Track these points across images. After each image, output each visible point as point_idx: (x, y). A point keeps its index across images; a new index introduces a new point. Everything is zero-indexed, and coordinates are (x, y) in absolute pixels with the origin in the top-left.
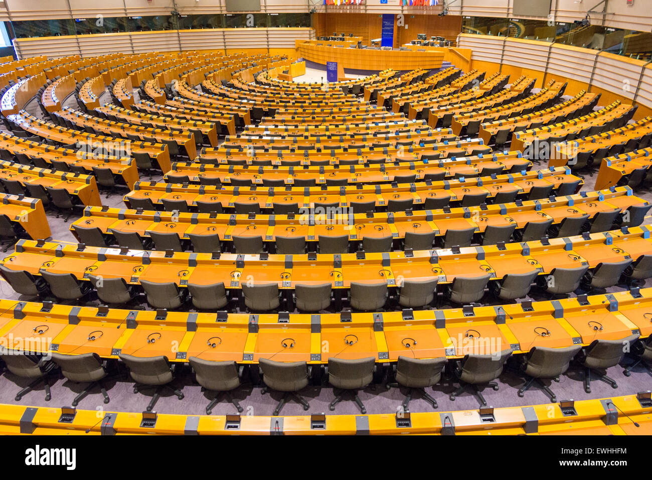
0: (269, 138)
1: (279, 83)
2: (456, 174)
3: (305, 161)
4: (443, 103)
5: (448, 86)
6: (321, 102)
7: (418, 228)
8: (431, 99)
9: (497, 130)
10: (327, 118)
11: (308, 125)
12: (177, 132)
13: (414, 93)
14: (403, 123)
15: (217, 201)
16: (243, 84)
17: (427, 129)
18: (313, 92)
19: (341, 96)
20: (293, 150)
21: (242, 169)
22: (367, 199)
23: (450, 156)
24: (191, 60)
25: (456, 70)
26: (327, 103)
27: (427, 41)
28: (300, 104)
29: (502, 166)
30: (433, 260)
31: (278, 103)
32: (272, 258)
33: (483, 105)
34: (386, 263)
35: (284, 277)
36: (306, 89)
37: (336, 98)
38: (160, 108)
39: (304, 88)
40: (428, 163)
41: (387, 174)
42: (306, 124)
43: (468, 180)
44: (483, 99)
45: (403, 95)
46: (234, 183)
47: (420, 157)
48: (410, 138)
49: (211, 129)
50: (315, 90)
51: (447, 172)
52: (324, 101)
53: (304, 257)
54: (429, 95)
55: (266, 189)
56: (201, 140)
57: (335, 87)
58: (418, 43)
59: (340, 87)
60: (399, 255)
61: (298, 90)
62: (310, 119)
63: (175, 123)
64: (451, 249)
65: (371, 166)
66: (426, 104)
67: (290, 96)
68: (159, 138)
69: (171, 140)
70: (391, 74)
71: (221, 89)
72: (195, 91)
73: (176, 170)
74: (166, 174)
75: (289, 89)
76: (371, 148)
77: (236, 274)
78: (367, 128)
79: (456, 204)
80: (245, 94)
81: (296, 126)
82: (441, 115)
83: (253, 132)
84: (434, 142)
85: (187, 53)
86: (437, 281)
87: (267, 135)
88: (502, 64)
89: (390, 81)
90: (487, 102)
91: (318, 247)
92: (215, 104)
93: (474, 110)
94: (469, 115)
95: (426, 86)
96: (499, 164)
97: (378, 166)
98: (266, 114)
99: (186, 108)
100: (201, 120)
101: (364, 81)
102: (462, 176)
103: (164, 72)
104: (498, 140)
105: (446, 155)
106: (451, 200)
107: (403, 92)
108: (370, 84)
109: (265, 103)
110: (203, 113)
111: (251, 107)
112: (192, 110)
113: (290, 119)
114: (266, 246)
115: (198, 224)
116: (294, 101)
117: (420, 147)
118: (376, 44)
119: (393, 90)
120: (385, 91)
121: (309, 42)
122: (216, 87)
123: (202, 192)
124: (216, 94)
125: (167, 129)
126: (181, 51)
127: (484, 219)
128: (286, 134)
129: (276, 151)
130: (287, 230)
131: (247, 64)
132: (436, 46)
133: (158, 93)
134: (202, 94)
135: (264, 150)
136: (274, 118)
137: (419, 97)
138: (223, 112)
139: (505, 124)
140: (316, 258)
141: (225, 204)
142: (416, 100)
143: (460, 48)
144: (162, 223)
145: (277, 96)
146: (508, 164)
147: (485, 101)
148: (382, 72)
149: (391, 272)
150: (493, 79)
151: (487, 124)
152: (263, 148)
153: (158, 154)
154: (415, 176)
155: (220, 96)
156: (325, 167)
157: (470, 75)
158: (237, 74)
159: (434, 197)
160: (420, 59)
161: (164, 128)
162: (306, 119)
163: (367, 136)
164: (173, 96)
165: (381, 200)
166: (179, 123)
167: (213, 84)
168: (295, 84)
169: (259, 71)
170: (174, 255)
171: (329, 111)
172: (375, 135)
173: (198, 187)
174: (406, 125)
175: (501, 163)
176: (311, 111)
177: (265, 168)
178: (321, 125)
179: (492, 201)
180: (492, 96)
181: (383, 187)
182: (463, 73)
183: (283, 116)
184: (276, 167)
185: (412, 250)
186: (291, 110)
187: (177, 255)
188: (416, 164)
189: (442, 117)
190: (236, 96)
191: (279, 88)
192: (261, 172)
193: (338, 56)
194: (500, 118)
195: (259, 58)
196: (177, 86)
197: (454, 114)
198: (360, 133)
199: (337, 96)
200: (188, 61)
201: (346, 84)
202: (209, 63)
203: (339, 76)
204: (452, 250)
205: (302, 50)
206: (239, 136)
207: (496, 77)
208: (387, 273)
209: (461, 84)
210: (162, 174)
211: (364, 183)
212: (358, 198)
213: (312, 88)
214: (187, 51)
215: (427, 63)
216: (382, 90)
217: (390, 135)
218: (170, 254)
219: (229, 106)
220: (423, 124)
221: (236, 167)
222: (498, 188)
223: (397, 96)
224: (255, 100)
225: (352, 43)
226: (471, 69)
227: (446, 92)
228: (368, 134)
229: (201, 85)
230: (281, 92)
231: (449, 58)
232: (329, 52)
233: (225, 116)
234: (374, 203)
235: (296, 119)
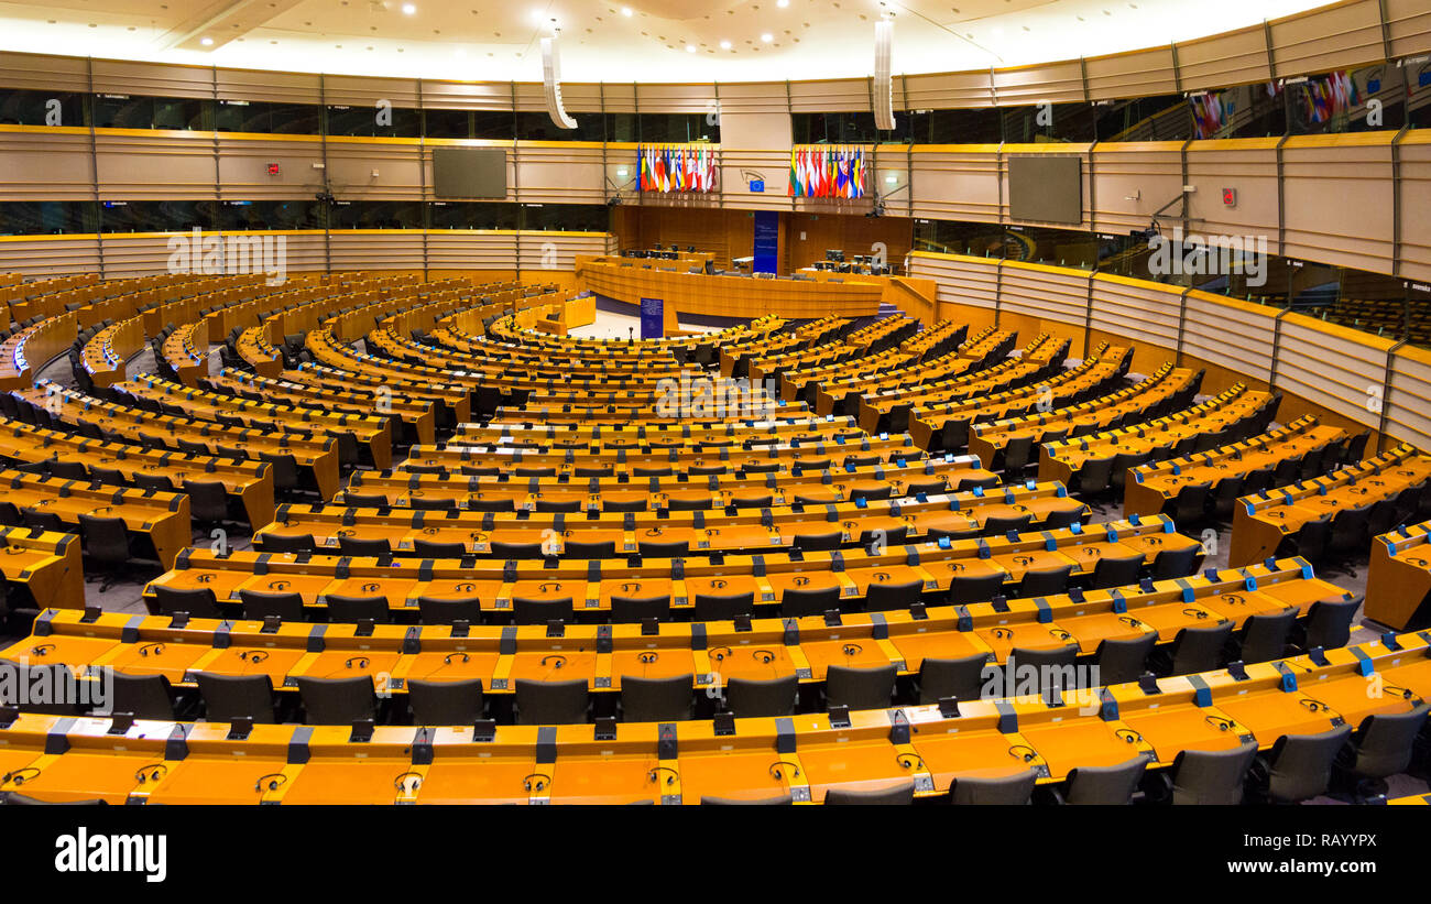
0: (511, 451)
1: (538, 337)
2: (930, 531)
3: (590, 502)
4: (887, 384)
5: (894, 349)
6: (629, 378)
7: (855, 656)
8: (861, 376)
9: (1007, 439)
10: (640, 411)
11: (599, 425)
12: (299, 438)
13: (825, 362)
14: (806, 422)
15: (377, 595)
16: (459, 338)
17: (859, 435)
18: (611, 357)
19: (671, 366)
20: (564, 478)
21: (444, 518)
22: (735, 588)
23: (913, 491)
24: (349, 290)
25: (908, 321)
26: (640, 381)
27: (846, 264)
28: (582, 382)
29: (1026, 513)
30: (899, 734)
31: (533, 378)
32: (505, 735)
33: (972, 389)
34: (786, 743)
35: (534, 786)
36: (598, 351)
37: (660, 371)
38: (266, 386)
39: (592, 349)
40: (866, 506)
41: (777, 531)
42: (596, 422)
43: (958, 545)
44: (970, 377)
45: (802, 366)
46: (422, 550)
47: (847, 493)
48: (824, 454)
49: (377, 432)
50: (616, 353)
51: (910, 526)
52: (634, 376)
53: (583, 733)
54: (856, 367)
55: (498, 565)
56: (354, 455)
57: (659, 349)
58: (827, 268)
59: (669, 349)
60: (816, 723)
61: (579, 352)
62: (604, 411)
63: (296, 417)
64: (937, 706)
65: (742, 513)
66: (851, 385)
67: (561, 365)
68: (252, 449)
69: (283, 454)
70: (776, 325)
71: (410, 348)
72: (351, 352)
73: (285, 522)
74: (260, 532)
75: (558, 351)
76: (740, 475)
77: (409, 781)
78: (730, 432)
79: (938, 599)
80: (462, 360)
81: (573, 427)
82: (884, 407)
83: (475, 439)
84: (875, 461)
85: (342, 276)
86: (912, 790)
87: (507, 445)
88: (999, 311)
89: (775, 339)
90: (979, 383)
91: (619, 706)
92: (393, 378)
93: (953, 399)
94: (943, 407)
95: (850, 349)
96: (1019, 509)
97: (757, 513)
98: (507, 401)
99: (326, 387)
100: (358, 412)
101: (721, 337)
102: (943, 535)
103: (285, 313)
104: (1010, 461)
105: (904, 488)
106: (925, 590)
107: (803, 361)
108: (732, 343)
109: (505, 378)
110: (365, 397)
111: (473, 385)
112: (338, 390)
113: (561, 411)
114: (490, 707)
115: (325, 652)
116: (569, 375)
117: (846, 473)
118: (743, 267)
119: (782, 356)
120: (764, 357)
121: (604, 260)
122: (399, 343)
123: (343, 573)
124: (396, 359)
125: (275, 429)
126: (329, 272)
127: (1005, 633)
128: (548, 442)
129: (526, 480)
130: (544, 663)
131: (470, 299)
132: (865, 274)
133: (267, 354)
134: (366, 357)
135: (497, 478)
136: (525, 408)
137: (836, 371)
138: (410, 395)
139: (1021, 426)
140: (615, 732)
141: (396, 603)
142: (831, 377)
143: (913, 277)
144: (233, 649)
145: (532, 363)
146: (1040, 509)
147: (974, 381)
148: (757, 321)
149: (800, 767)
150: (984, 338)
151: (984, 426)
152: (495, 472)
153: (247, 485)
154: (840, 535)
155: (405, 362)
156: (637, 514)
157: (936, 331)
158: (449, 319)
159: (885, 583)
160: (833, 298)
161: (268, 429)
162: (595, 411)
163: (730, 450)
164: (300, 360)
165: (766, 589)
166: (306, 418)
167: (392, 339)
168: (572, 342)
169: (496, 314)
170: (252, 733)
171: (646, 396)
172: (747, 446)
173: (335, 561)
174: (813, 427)
175: (1024, 509)
176: (607, 396)
177: (499, 517)
178: (627, 425)
179: (1015, 592)
180: (987, 372)
181: (769, 559)
182: (922, 327)
183: (543, 405)
184: (524, 513)
185: (847, 710)
186: (563, 394)
187: (262, 733)
188: (840, 508)
189: (888, 411)
190: (443, 362)
191: (537, 348)
192: (488, 525)
193: (666, 288)
194: (1010, 414)
195: (497, 289)
196: (315, 342)
197: (913, 405)
198: (715, 442)
199: (663, 366)
200: (342, 291)
201: (681, 342)
202: (388, 296)
203: (667, 327)
204: (939, 709)
205: (590, 274)
206: (441, 447)
207: (990, 334)
208: (788, 771)
209: (922, 348)
210: (250, 533)
211: (726, 552)
212: (713, 585)
213: (608, 349)
214: (341, 272)
215: (849, 306)
216: (758, 355)
217: (779, 447)
218: (240, 731)
219: (425, 382)
220: (850, 424)
221: (429, 515)
222: (1025, 563)
223: (789, 369)
224: (483, 372)
225: (695, 264)
226: (937, 320)
227: (892, 362)
228: (731, 444)
229: (366, 339)
230: (541, 357)
231: (891, 297)
232: (646, 281)
233: (413, 403)
234: (751, 596)
235: (573, 411)
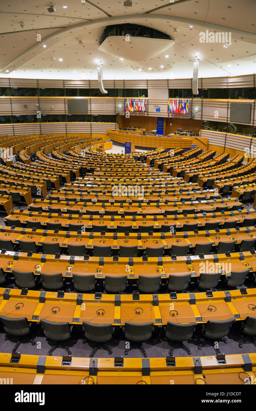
0: (90, 186)
1: (97, 153)
2: (201, 210)
3: (111, 200)
4: (193, 168)
5: (195, 158)
6: (122, 165)
7: (179, 243)
8: (185, 166)
9: (224, 185)
10: (125, 175)
11: (114, 178)
12: (36, 181)
13: (176, 161)
14: (169, 179)
15: (58, 223)
16: (76, 153)
17: (184, 183)
18: (117, 159)
19: (133, 162)
20: (104, 193)
21: (74, 203)
22: (149, 224)
23: (197, 199)
24: (47, 139)
25: (199, 150)
26: (125, 166)
27: (183, 133)
28: (109, 166)
29: (227, 206)
30: (188, 262)
31: (96, 165)
32: (91, 259)
33: (216, 170)
34: (160, 263)
35: (99, 271)
36: (113, 157)
37: (130, 163)
38: (27, 167)
39: (112, 156)
40: (184, 203)
41: (160, 209)
42: (112, 178)
43: (208, 214)
44: (215, 167)
45: (169, 162)
46: (69, 212)
47: (180, 199)
48: (174, 188)
49: (56, 179)
50: (118, 158)
51: (196, 208)
52: (123, 164)
53: (110, 259)
54: (184, 163)
55: (88, 216)
56: (50, 185)
57: (130, 157)
58: (177, 134)
59: (133, 157)
60: (168, 259)
61: (108, 157)
62: (115, 174)
63: (35, 175)
64: (199, 256)
65: (151, 204)
66: (183, 168)
67: (103, 161)
68: (25, 184)
69: (33, 185)
70: (162, 150)
71: (63, 156)
72: (48, 157)
73: (35, 203)
74: (29, 206)
75: (102, 157)
76: (151, 193)
77: (69, 268)
78: (149, 181)
79: (201, 228)
80: (77, 159)
81: (107, 179)
82: (191, 175)
83: (81, 182)
84: (188, 190)
85: (44, 136)
86: (191, 275)
87: (89, 184)
88: (225, 147)
89: (162, 154)
90: (218, 169)
91: (119, 252)
92: (59, 164)
93: (210, 173)
94: (207, 175)
95: (183, 158)
96: (225, 205)
97: (155, 204)
98: (89, 171)
99: (42, 167)
100: (51, 174)
101: (147, 153)
102: (204, 211)
103: (30, 146)
104: (224, 191)
105: (195, 198)
106: (198, 226)
107: (169, 161)
108: (150, 155)
109: (88, 165)
110: (52, 170)
111: (80, 166)
112: (45, 168)
113: (103, 174)
114: (87, 251)
115: (47, 236)
116: (105, 164)
117: (180, 194)
118: (154, 133)
119: (164, 159)
120: (159, 160)
121: (115, 131)
122: (60, 155)
123: (50, 217)
124: (60, 159)
125: (30, 178)
126: (41, 134)
127: (218, 238)
128: (100, 183)
129: (95, 194)
130: (100, 241)
131: (78, 142)
132: (188, 136)
133: (27, 157)
134: (52, 158)
135: (87, 193)
136: (94, 173)
137: (179, 164)
138: (64, 169)
139: (228, 181)
140: (118, 259)
141: (63, 225)
142: (177, 166)
143: (202, 137)
144: (26, 235)
145: (95, 160)
146: (231, 205)
148: (157, 149)
149: (163, 269)
150: (220, 155)
151: (218, 181)
152: (86, 191)
153: (25, 193)
154: (177, 211)
155: (62, 160)
156: (123, 204)
157: (207, 153)
158: (73, 148)
159: (188, 224)
160: (179, 142)
161: (29, 178)
162: (113, 175)
164: (35, 159)
165: (157, 224)
166: (38, 175)
167: (58, 153)
168: (106, 154)
169: (85, 146)
170: (32, 255)
171: (126, 170)
172: (153, 185)
173: (48, 214)
174: (171, 180)
175: (226, 205)
176: (116, 170)
177: (88, 203)
178: (121, 179)
179: (222, 227)
180: (220, 165)
181: (158, 217)
182: (203, 151)
183: (99, 172)
184: (94, 203)
185: (176, 256)
186: (104, 169)
187: (35, 255)
188: (177, 203)
190: (72, 160)
191: (97, 156)
192: (85, 206)
193: (132, 139)
194: (225, 178)
195: (86, 139)
196: (39, 154)
197: (199, 174)
198: (145, 184)
199: (131, 162)
200: (45, 140)
201: (136, 155)
202: (57, 141)
203: (132, 150)
205: (111, 135)
206: (72, 184)
207: (222, 154)
208: (161, 270)
209: (203, 158)
210: (27, 205)
211: (147, 214)
212: (143, 223)
213: (116, 157)
214: (44, 134)
215: (183, 145)
216: (157, 159)
217: (162, 186)
218: (30, 254)
219: (67, 166)
220: (181, 180)
221: (70, 203)
222: (225, 219)
224: (82, 163)
225: (140, 132)
226: (208, 149)
227: (194, 162)
228: (149, 185)
229: (51, 153)
230: (98, 159)
231: (195, 142)
232: (126, 137)
233: (65, 171)
234: (153, 226)
235: (107, 174)
